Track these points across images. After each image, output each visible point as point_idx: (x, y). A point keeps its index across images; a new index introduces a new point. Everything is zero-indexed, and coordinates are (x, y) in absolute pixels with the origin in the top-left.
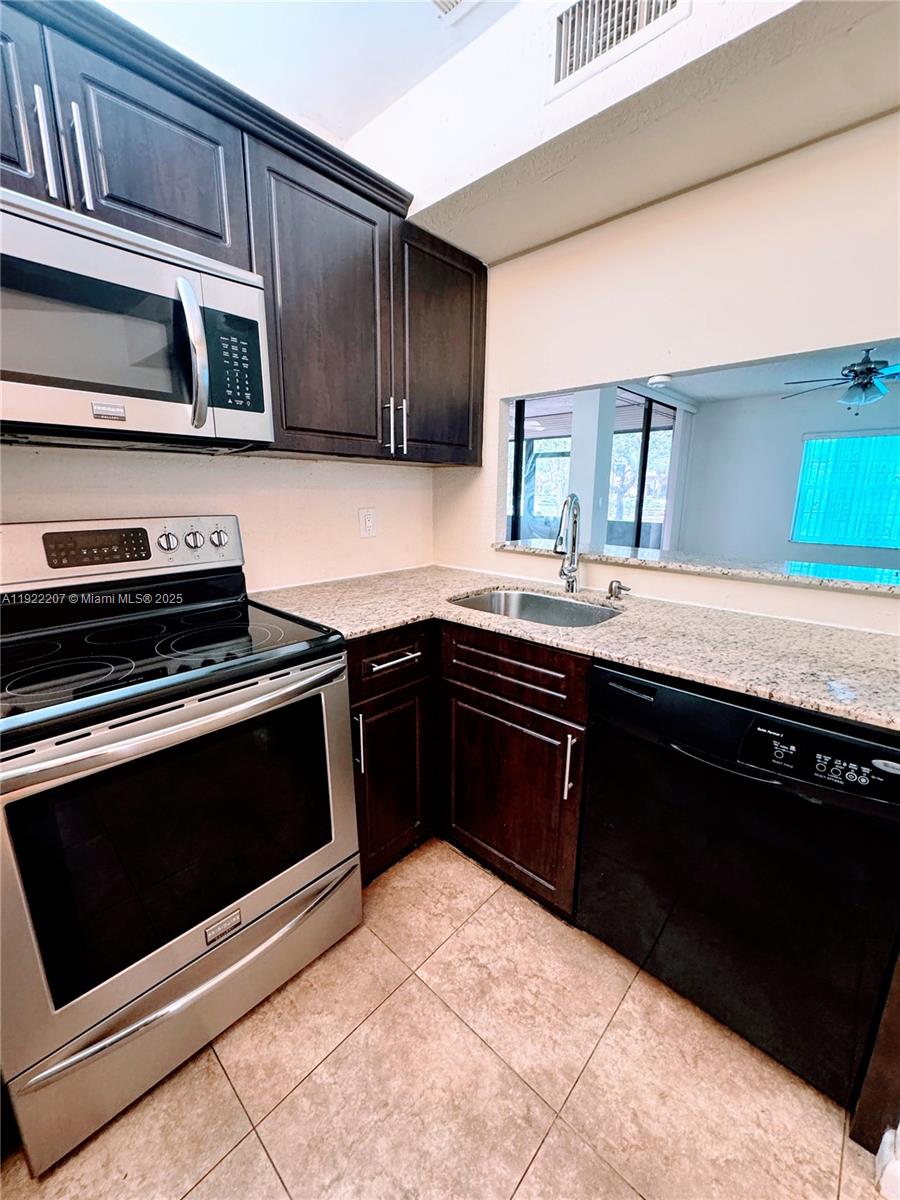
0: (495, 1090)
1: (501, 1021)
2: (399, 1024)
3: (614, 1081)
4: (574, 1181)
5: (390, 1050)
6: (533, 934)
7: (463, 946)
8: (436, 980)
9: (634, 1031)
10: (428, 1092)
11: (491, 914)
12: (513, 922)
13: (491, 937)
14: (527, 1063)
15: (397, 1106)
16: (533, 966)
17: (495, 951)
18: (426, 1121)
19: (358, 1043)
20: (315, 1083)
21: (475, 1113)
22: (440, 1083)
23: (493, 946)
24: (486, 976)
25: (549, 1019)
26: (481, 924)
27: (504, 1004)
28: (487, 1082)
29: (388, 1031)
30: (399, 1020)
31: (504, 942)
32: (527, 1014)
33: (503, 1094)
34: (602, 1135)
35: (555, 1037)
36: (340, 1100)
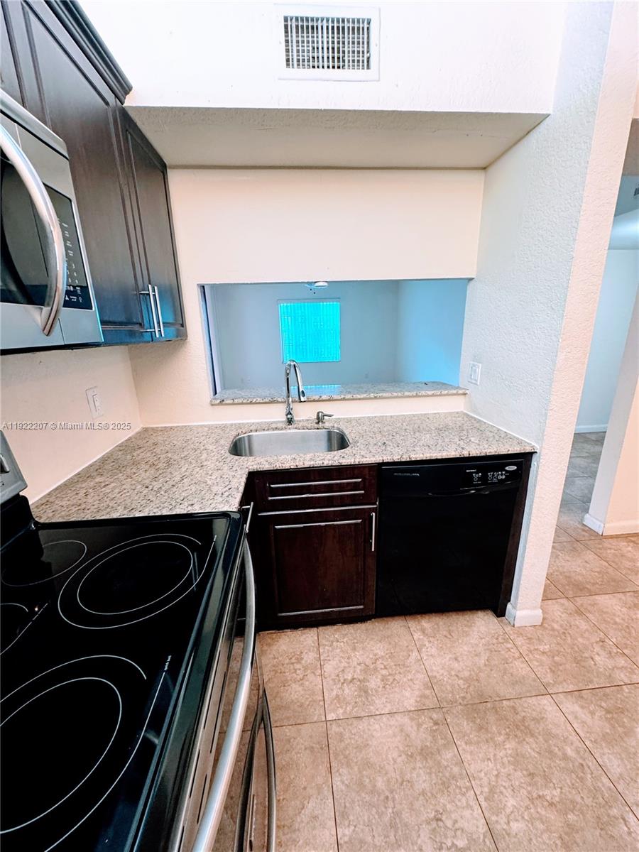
0: (415, 728)
1: (386, 696)
2: (349, 754)
3: (441, 672)
4: (468, 724)
5: (360, 772)
6: (355, 641)
7: (333, 680)
8: (341, 711)
9: (427, 643)
10: (395, 766)
11: (328, 650)
12: (342, 644)
13: (340, 662)
14: (412, 701)
15: (392, 792)
16: (371, 656)
17: (349, 667)
18: (409, 779)
19: (342, 791)
20: (346, 843)
21: (419, 748)
22: (395, 755)
23: (346, 665)
24: (359, 683)
25: (400, 673)
26: (329, 660)
27: (379, 687)
28: (410, 728)
29: (348, 765)
30: (347, 752)
31: (349, 658)
32: (391, 680)
33: (419, 725)
34: (458, 697)
35: (409, 678)
36: (367, 829)
